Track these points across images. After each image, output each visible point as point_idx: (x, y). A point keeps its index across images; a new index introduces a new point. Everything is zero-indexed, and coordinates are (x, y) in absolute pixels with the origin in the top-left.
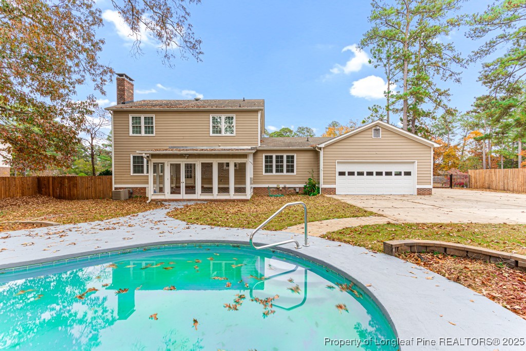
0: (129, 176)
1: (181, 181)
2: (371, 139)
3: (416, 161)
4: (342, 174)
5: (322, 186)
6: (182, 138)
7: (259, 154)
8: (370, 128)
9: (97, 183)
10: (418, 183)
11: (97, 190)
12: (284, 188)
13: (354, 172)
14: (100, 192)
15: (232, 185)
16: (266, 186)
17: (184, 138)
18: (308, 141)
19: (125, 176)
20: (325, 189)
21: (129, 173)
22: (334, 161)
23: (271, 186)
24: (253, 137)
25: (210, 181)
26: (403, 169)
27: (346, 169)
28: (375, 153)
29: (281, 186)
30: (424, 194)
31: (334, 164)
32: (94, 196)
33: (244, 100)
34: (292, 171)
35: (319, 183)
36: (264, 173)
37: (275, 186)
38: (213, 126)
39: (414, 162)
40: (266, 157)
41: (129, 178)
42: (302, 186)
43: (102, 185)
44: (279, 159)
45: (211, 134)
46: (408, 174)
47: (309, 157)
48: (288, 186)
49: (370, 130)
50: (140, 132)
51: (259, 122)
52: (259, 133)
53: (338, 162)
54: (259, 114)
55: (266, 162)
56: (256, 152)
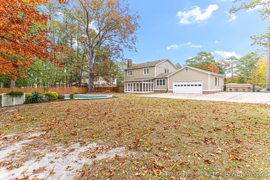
2: (185, 73)
3: (202, 80)
4: (176, 86)
6: (137, 76)
7: (155, 80)
8: (184, 69)
10: (203, 89)
12: (162, 90)
13: (179, 85)
16: (157, 90)
20: (170, 91)
22: (172, 81)
23: (158, 90)
26: (198, 83)
27: (177, 84)
28: (186, 78)
29: (161, 90)
30: (206, 94)
34: (165, 85)
35: (168, 89)
36: (156, 86)
37: (159, 90)
38: (144, 72)
40: (157, 80)
44: (161, 81)
45: (144, 74)
46: (200, 85)
48: (163, 90)
50: (129, 75)
51: (155, 69)
52: (155, 73)
53: (174, 82)
54: (155, 67)
55: (157, 82)
56: (154, 79)
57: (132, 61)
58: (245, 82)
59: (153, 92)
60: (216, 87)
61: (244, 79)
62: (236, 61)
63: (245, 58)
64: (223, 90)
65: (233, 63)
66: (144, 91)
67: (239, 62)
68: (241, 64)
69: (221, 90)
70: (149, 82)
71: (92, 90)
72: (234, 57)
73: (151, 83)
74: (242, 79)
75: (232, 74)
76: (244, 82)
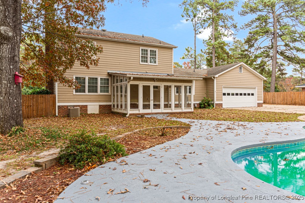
0: (72, 95)
1: (151, 99)
2: (238, 73)
3: (257, 87)
5: (216, 102)
6: (119, 64)
9: (39, 101)
10: (258, 100)
11: (39, 108)
13: (230, 94)
14: (42, 110)
15: (162, 103)
17: (120, 64)
18: (194, 71)
19: (67, 95)
21: (72, 92)
22: (221, 86)
24: (169, 67)
27: (226, 91)
28: (240, 82)
30: (260, 106)
31: (221, 88)
32: (35, 114)
33: (143, 37)
35: (213, 100)
38: (142, 56)
39: (255, 88)
41: (71, 97)
42: (198, 102)
43: (44, 104)
45: (140, 63)
46: (253, 94)
47: (200, 83)
49: (238, 68)
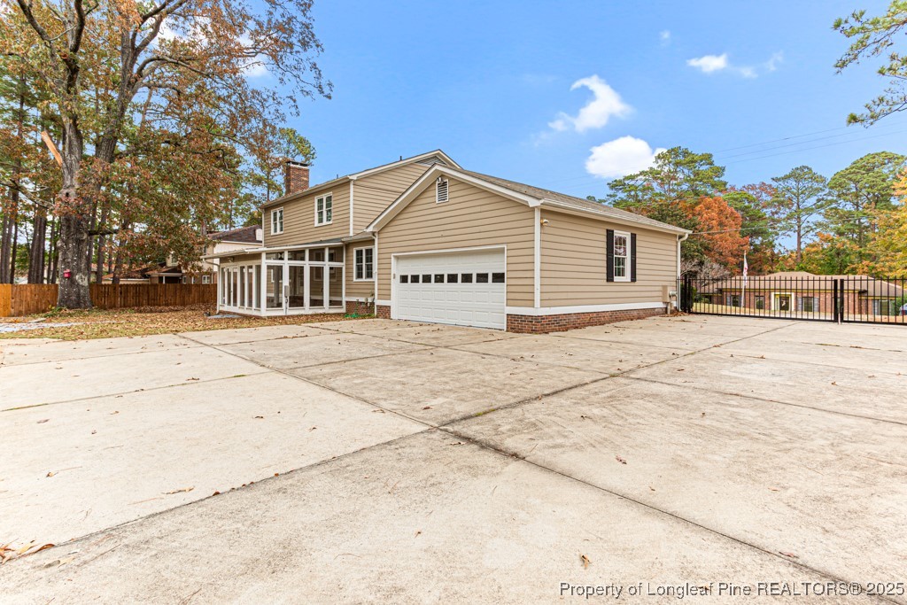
3: (505, 247)
4: (404, 279)
5: (378, 301)
6: (298, 233)
8: (432, 184)
10: (510, 302)
20: (380, 307)
22: (389, 256)
23: (360, 299)
24: (346, 223)
25: (321, 292)
26: (490, 266)
27: (409, 269)
28: (439, 234)
30: (521, 330)
31: (389, 261)
34: (371, 276)
36: (355, 280)
37: (364, 299)
38: (318, 212)
40: (358, 252)
44: (369, 254)
45: (316, 224)
49: (432, 188)
50: (275, 231)
51: (352, 198)
52: (351, 215)
53: (397, 258)
54: (352, 186)
55: (358, 262)
56: (348, 245)
57: (307, 171)
58: (848, 268)
59: (343, 310)
60: (610, 287)
61: (848, 255)
62: (816, 185)
63: (850, 173)
64: (675, 303)
65: (802, 193)
66: (314, 303)
67: (827, 190)
68: (835, 198)
69: (661, 305)
70: (331, 259)
71: (74, 298)
72: (806, 170)
73: (326, 265)
74: (838, 254)
75: (799, 237)
76: (846, 266)
